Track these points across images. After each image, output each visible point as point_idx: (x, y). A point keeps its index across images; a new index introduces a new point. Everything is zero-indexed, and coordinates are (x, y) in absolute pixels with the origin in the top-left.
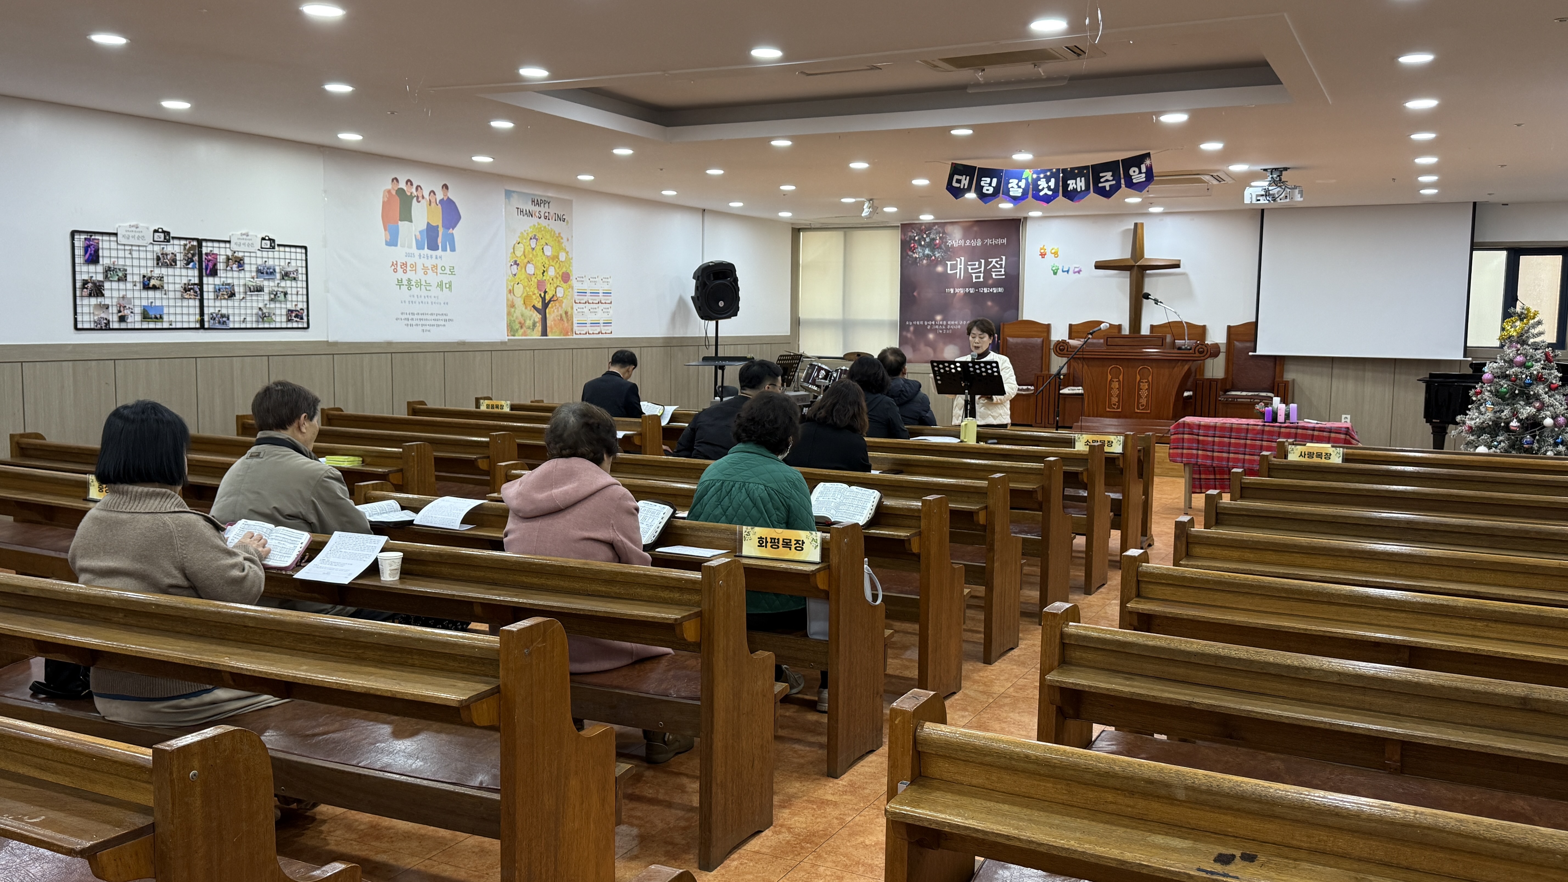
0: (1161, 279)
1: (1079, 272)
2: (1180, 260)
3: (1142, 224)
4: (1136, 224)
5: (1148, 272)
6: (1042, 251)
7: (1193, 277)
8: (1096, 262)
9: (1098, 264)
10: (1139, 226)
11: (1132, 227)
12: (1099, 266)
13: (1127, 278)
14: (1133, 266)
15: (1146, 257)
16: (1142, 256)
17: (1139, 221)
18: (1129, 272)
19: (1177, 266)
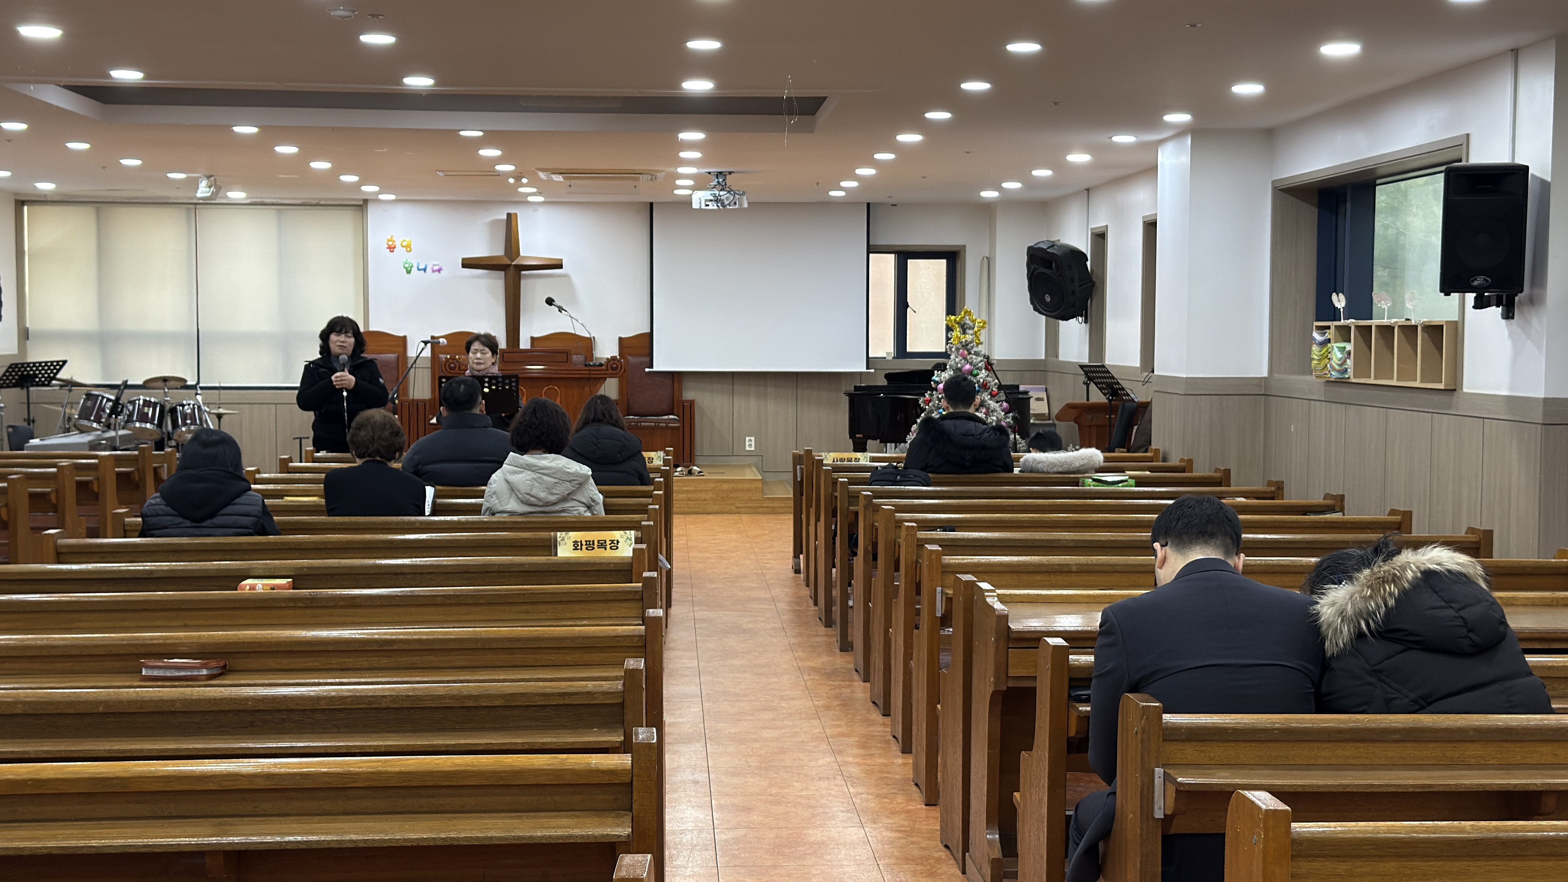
0: (539, 282)
1: (439, 271)
2: (561, 260)
3: (516, 214)
4: (509, 215)
5: (523, 272)
6: (390, 243)
7: (576, 279)
8: (463, 259)
9: (465, 262)
10: (513, 217)
11: (505, 217)
12: (468, 264)
13: (500, 279)
14: (509, 266)
15: (522, 254)
16: (518, 254)
17: (512, 211)
18: (503, 273)
19: (560, 266)
